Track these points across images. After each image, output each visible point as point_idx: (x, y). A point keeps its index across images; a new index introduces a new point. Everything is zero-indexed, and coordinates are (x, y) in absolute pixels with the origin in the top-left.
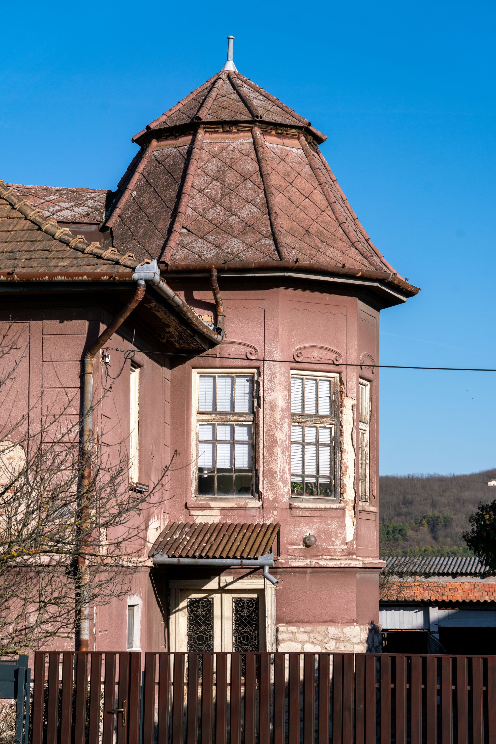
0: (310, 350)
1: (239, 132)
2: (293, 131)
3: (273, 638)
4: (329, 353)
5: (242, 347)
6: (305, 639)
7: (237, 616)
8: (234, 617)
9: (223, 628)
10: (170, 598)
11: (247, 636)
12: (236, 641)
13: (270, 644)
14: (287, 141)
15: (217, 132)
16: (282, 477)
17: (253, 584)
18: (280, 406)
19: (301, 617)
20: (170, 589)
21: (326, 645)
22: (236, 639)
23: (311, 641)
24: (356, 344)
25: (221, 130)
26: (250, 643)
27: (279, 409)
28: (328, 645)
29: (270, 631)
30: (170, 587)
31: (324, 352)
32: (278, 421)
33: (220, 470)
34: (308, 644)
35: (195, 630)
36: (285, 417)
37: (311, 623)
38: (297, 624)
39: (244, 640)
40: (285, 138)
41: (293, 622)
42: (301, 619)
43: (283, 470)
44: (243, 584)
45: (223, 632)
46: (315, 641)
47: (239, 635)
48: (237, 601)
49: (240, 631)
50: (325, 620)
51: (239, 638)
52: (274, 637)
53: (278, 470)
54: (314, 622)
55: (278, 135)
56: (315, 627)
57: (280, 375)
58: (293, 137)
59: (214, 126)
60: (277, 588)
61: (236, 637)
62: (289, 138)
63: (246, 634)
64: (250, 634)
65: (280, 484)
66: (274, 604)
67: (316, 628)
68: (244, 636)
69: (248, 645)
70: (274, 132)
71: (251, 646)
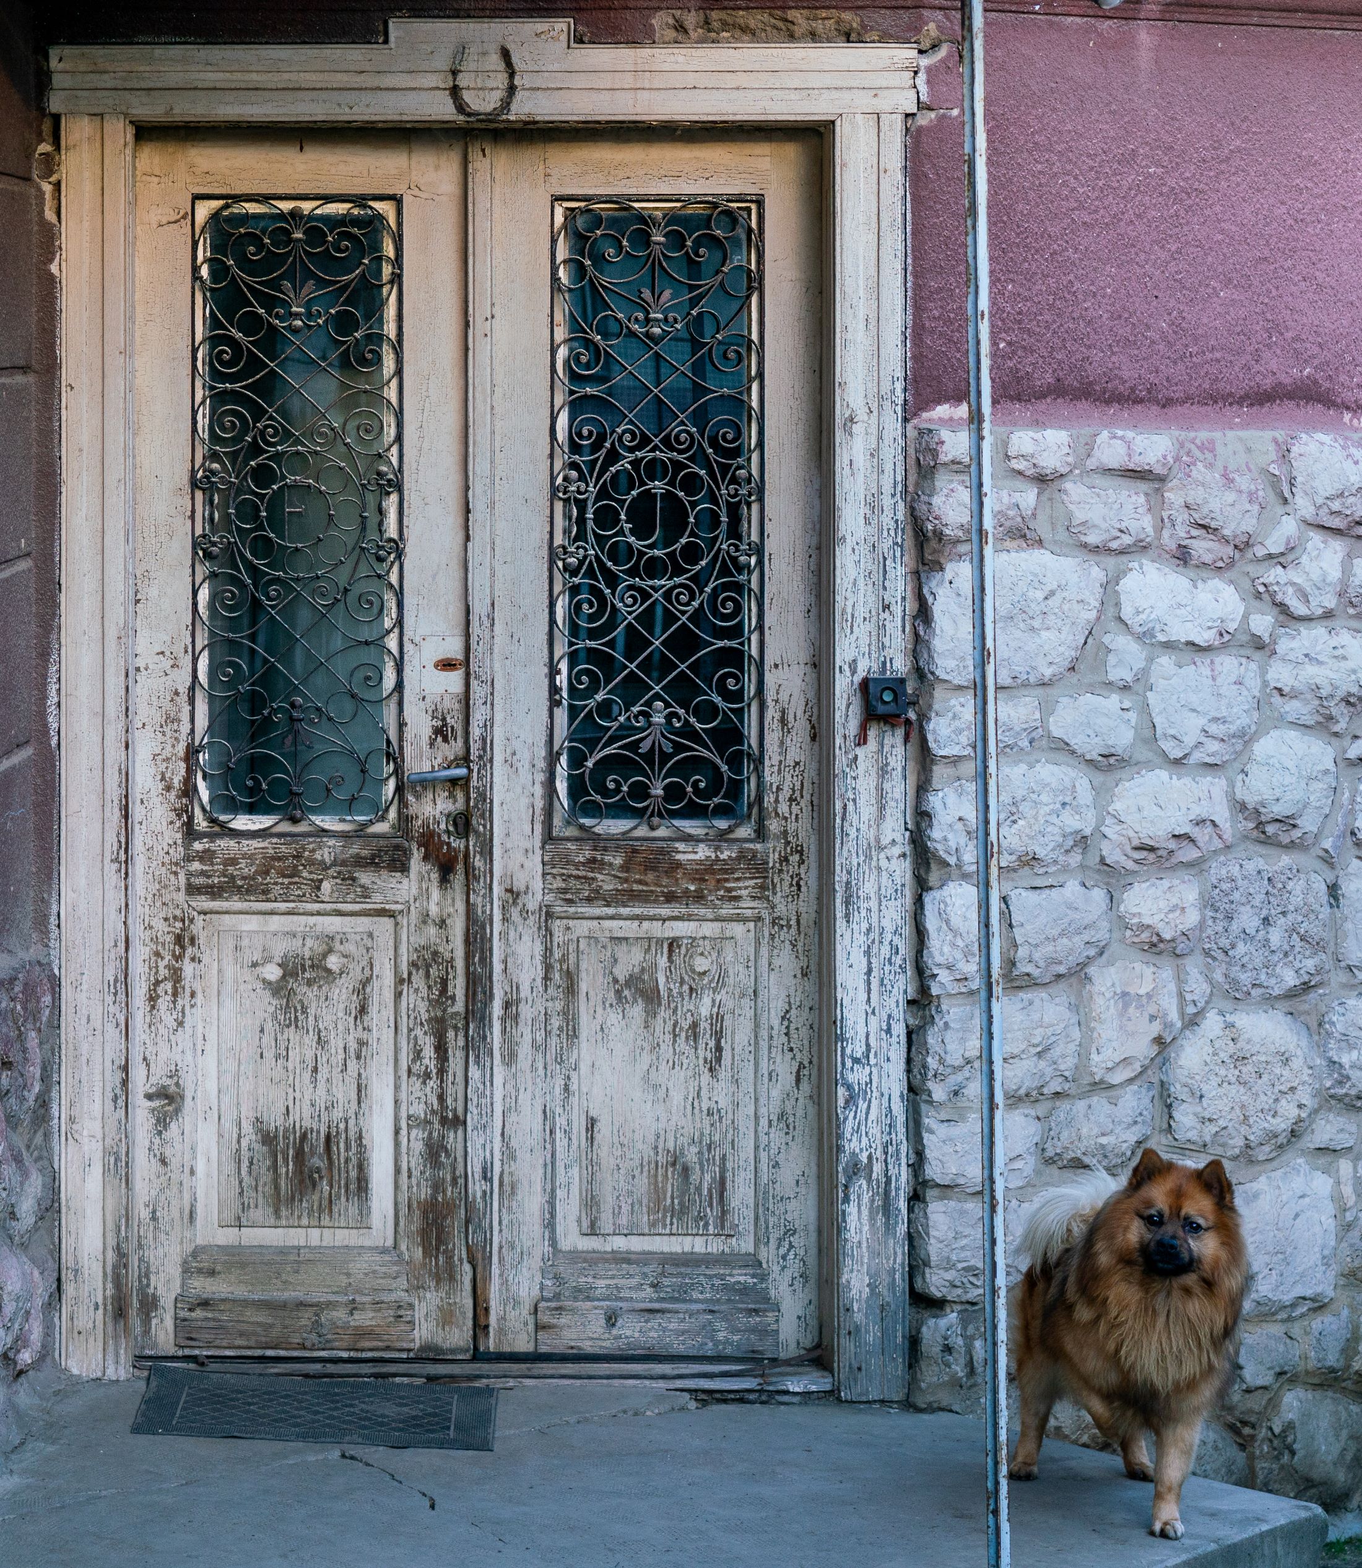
3: (887, 520)
6: (1133, 526)
7: (588, 343)
8: (562, 353)
9: (480, 435)
10: (57, 185)
11: (669, 496)
12: (581, 536)
13: (867, 564)
17: (731, 80)
19: (1096, 355)
20: (56, 118)
21: (1274, 575)
22: (581, 521)
23: (1169, 542)
26: (692, 553)
28: (1293, 575)
29: (861, 460)
30: (55, 103)
34: (1149, 567)
35: (255, 450)
37: (1167, 403)
38: (1063, 408)
39: (642, 532)
41: (1042, 396)
42: (1093, 371)
44: (645, 81)
45: (479, 467)
46: (1203, 548)
47: (602, 494)
48: (597, 221)
49: (613, 457)
50: (1268, 383)
51: (607, 517)
52: (893, 511)
54: (1188, 399)
56: (1203, 435)
60: (925, 119)
61: (582, 505)
63: (658, 486)
64: (691, 484)
66: (895, 243)
67: (1208, 447)
68: (648, 495)
69: (678, 571)
71: (699, 580)
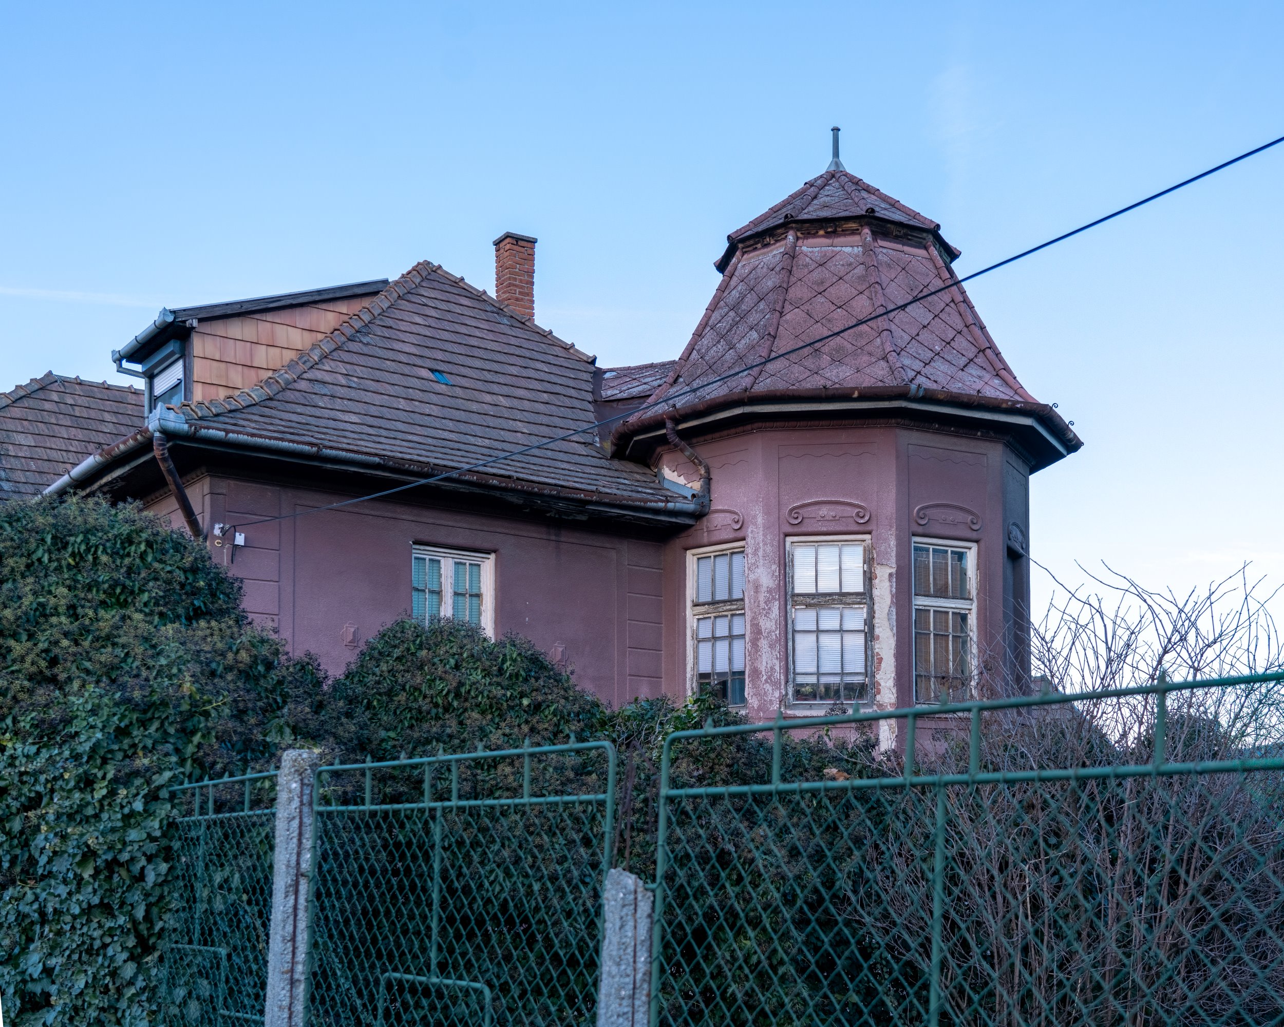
0: (817, 507)
1: (777, 241)
2: (853, 225)
4: (848, 508)
5: (728, 515)
14: (841, 240)
15: (756, 249)
16: (769, 677)
18: (765, 585)
24: (894, 491)
25: (759, 246)
27: (764, 589)
31: (840, 508)
32: (762, 605)
33: (719, 674)
36: (774, 599)
40: (839, 236)
43: (772, 669)
53: (763, 669)
55: (828, 235)
57: (765, 544)
58: (854, 232)
59: (752, 242)
62: (845, 235)
65: (768, 687)
70: (821, 232)
